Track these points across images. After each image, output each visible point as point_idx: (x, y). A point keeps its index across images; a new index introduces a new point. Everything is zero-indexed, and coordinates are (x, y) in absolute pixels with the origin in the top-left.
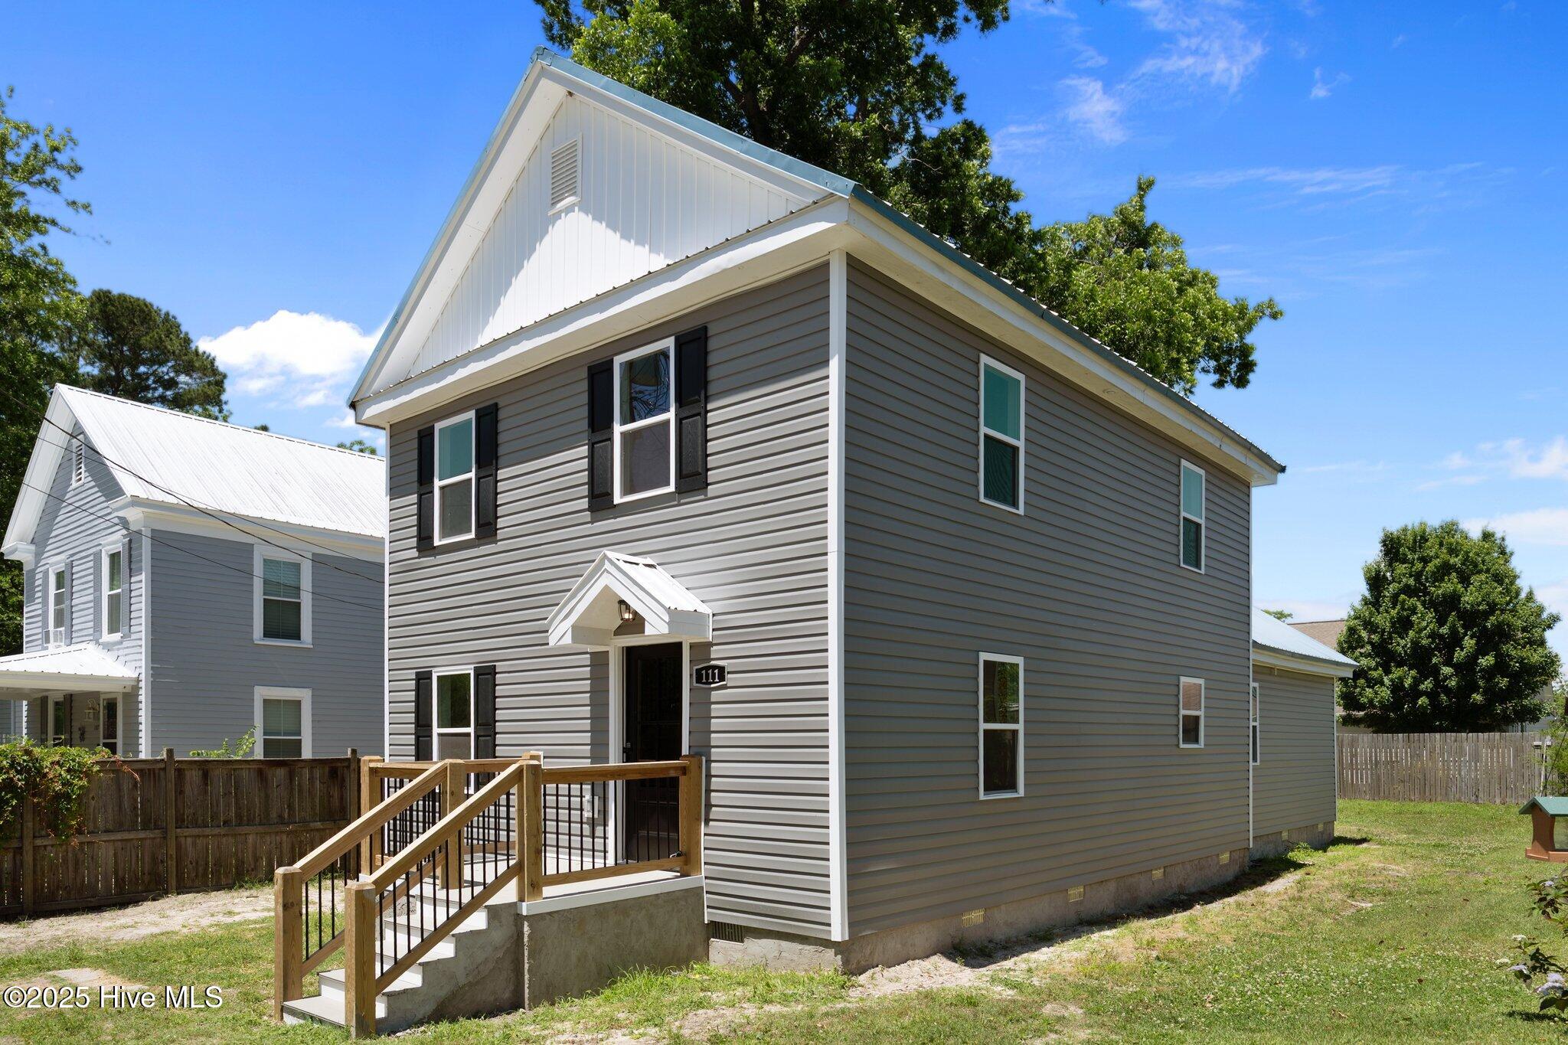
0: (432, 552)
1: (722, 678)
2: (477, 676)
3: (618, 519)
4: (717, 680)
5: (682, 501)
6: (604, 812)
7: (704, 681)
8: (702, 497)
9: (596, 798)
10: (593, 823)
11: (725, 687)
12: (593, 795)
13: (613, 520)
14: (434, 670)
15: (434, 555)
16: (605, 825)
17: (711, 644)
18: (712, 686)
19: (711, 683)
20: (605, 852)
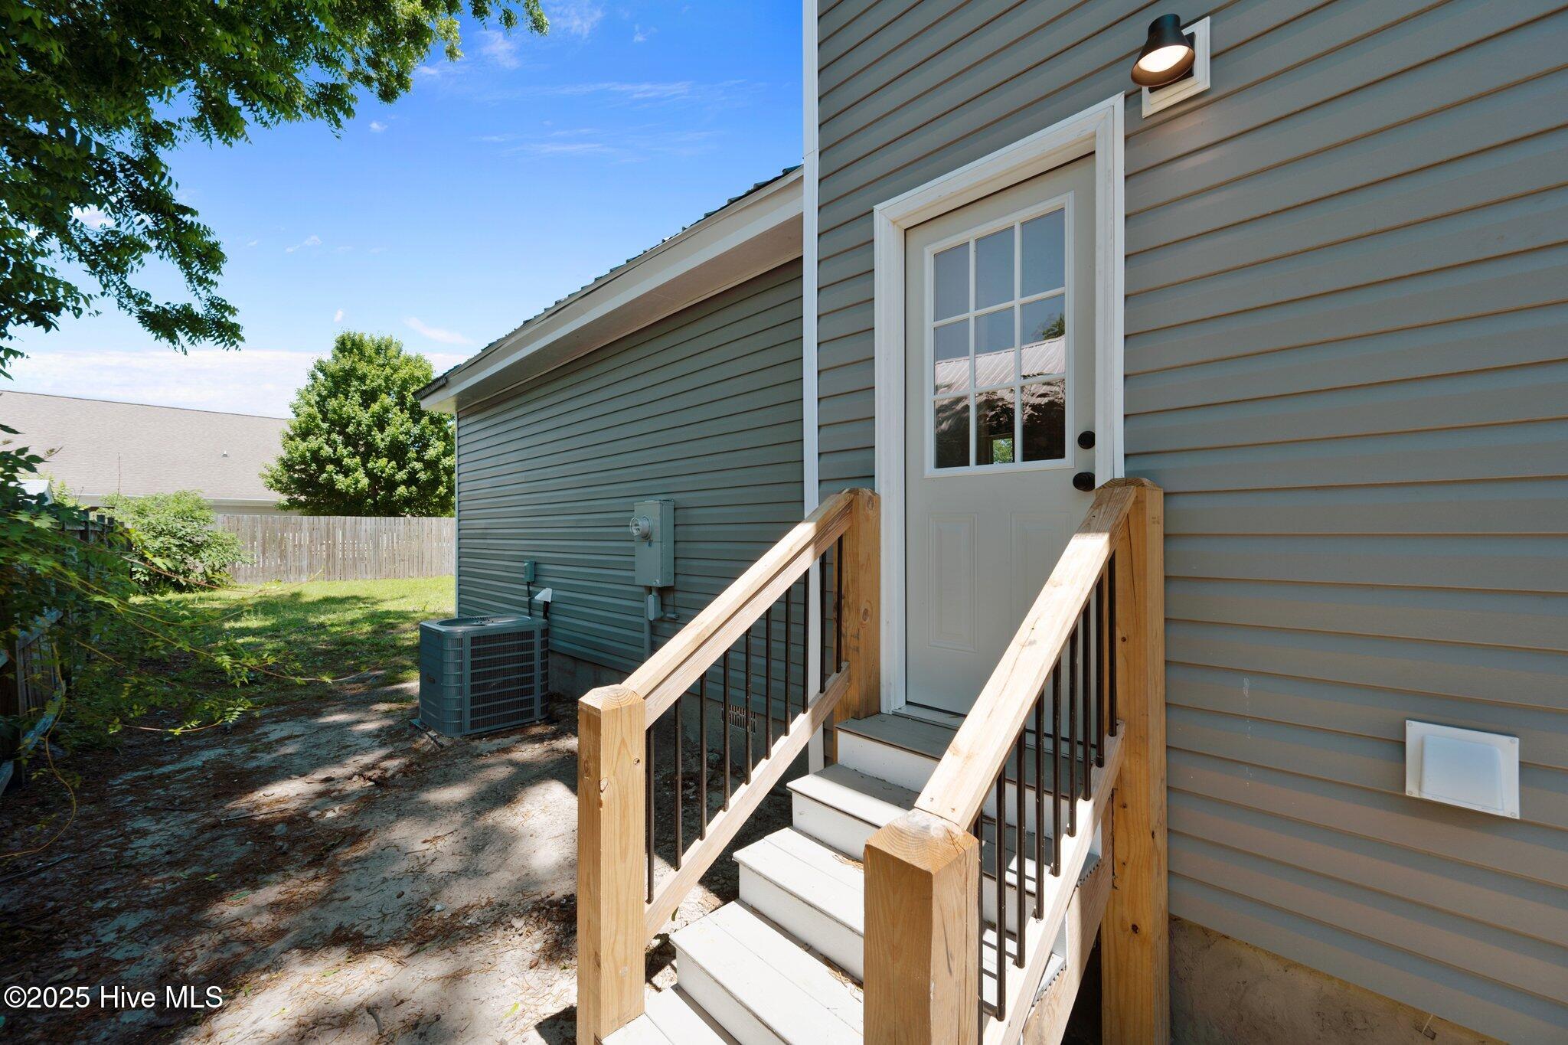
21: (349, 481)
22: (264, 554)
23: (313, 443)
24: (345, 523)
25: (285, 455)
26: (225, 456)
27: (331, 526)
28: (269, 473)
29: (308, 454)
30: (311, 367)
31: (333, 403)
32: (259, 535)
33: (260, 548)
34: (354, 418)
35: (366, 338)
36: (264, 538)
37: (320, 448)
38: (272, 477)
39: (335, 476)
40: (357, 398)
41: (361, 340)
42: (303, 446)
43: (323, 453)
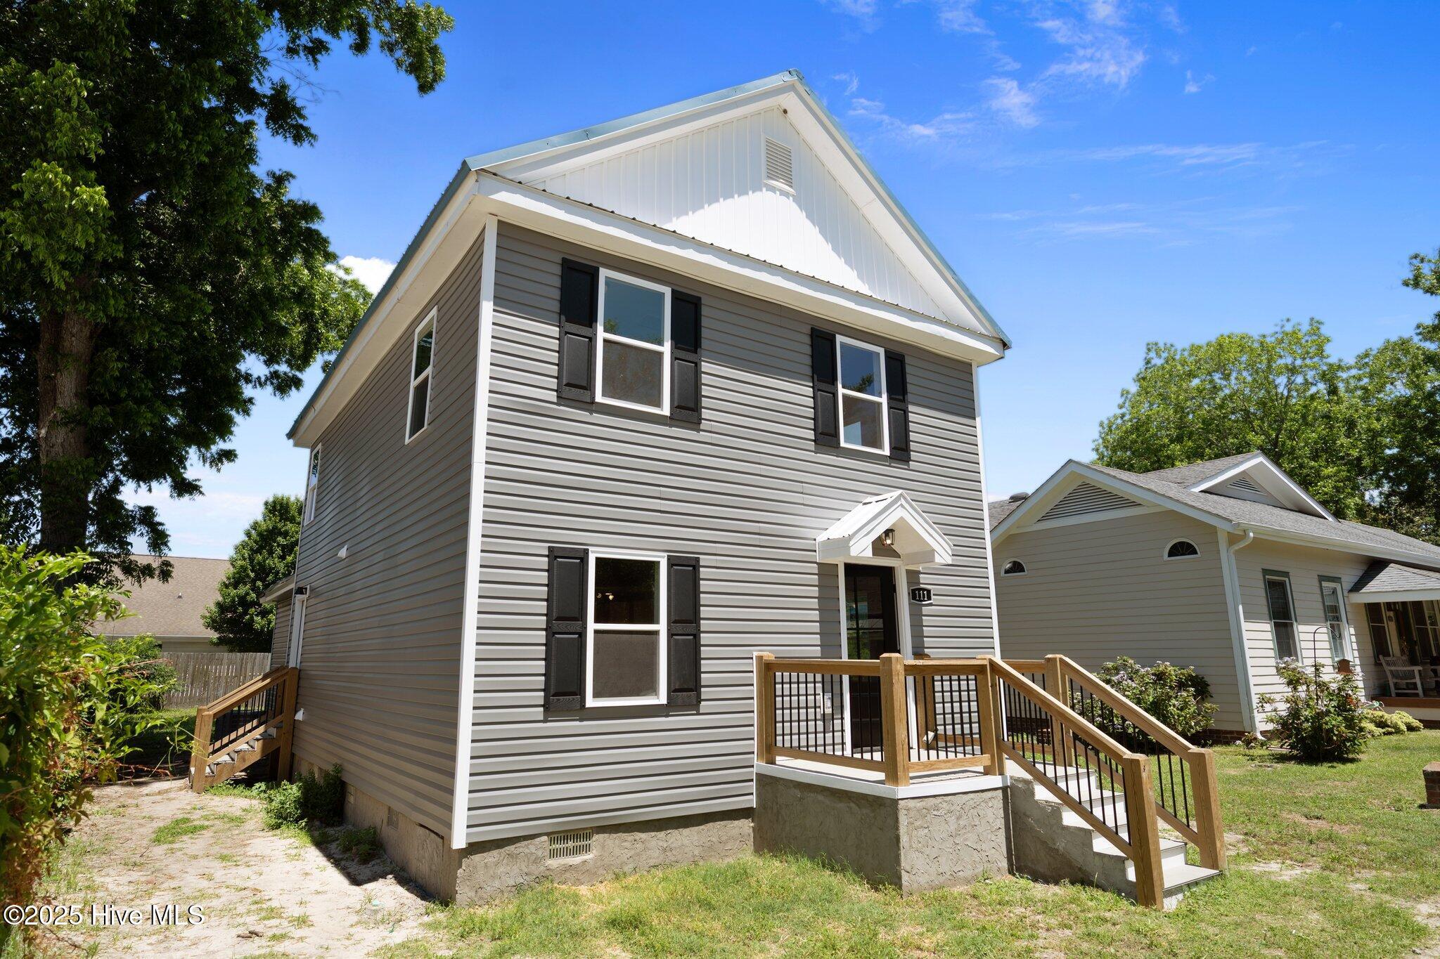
0: (590, 407)
2: (672, 563)
3: (840, 458)
5: (892, 465)
6: (840, 707)
8: (907, 467)
9: (829, 695)
11: (931, 605)
13: (836, 458)
14: (591, 549)
15: (591, 412)
16: (842, 718)
17: (919, 573)
20: (842, 743)
21: (264, 622)
22: (192, 685)
23: (242, 590)
24: (255, 658)
25: (220, 599)
26: (180, 597)
27: (244, 662)
28: (208, 615)
29: (237, 599)
30: (247, 526)
31: (259, 557)
32: (191, 669)
33: (190, 680)
34: (274, 568)
35: (293, 499)
36: (194, 672)
37: (247, 594)
38: (211, 617)
39: (255, 618)
40: (279, 551)
41: (287, 503)
42: (233, 592)
43: (248, 598)
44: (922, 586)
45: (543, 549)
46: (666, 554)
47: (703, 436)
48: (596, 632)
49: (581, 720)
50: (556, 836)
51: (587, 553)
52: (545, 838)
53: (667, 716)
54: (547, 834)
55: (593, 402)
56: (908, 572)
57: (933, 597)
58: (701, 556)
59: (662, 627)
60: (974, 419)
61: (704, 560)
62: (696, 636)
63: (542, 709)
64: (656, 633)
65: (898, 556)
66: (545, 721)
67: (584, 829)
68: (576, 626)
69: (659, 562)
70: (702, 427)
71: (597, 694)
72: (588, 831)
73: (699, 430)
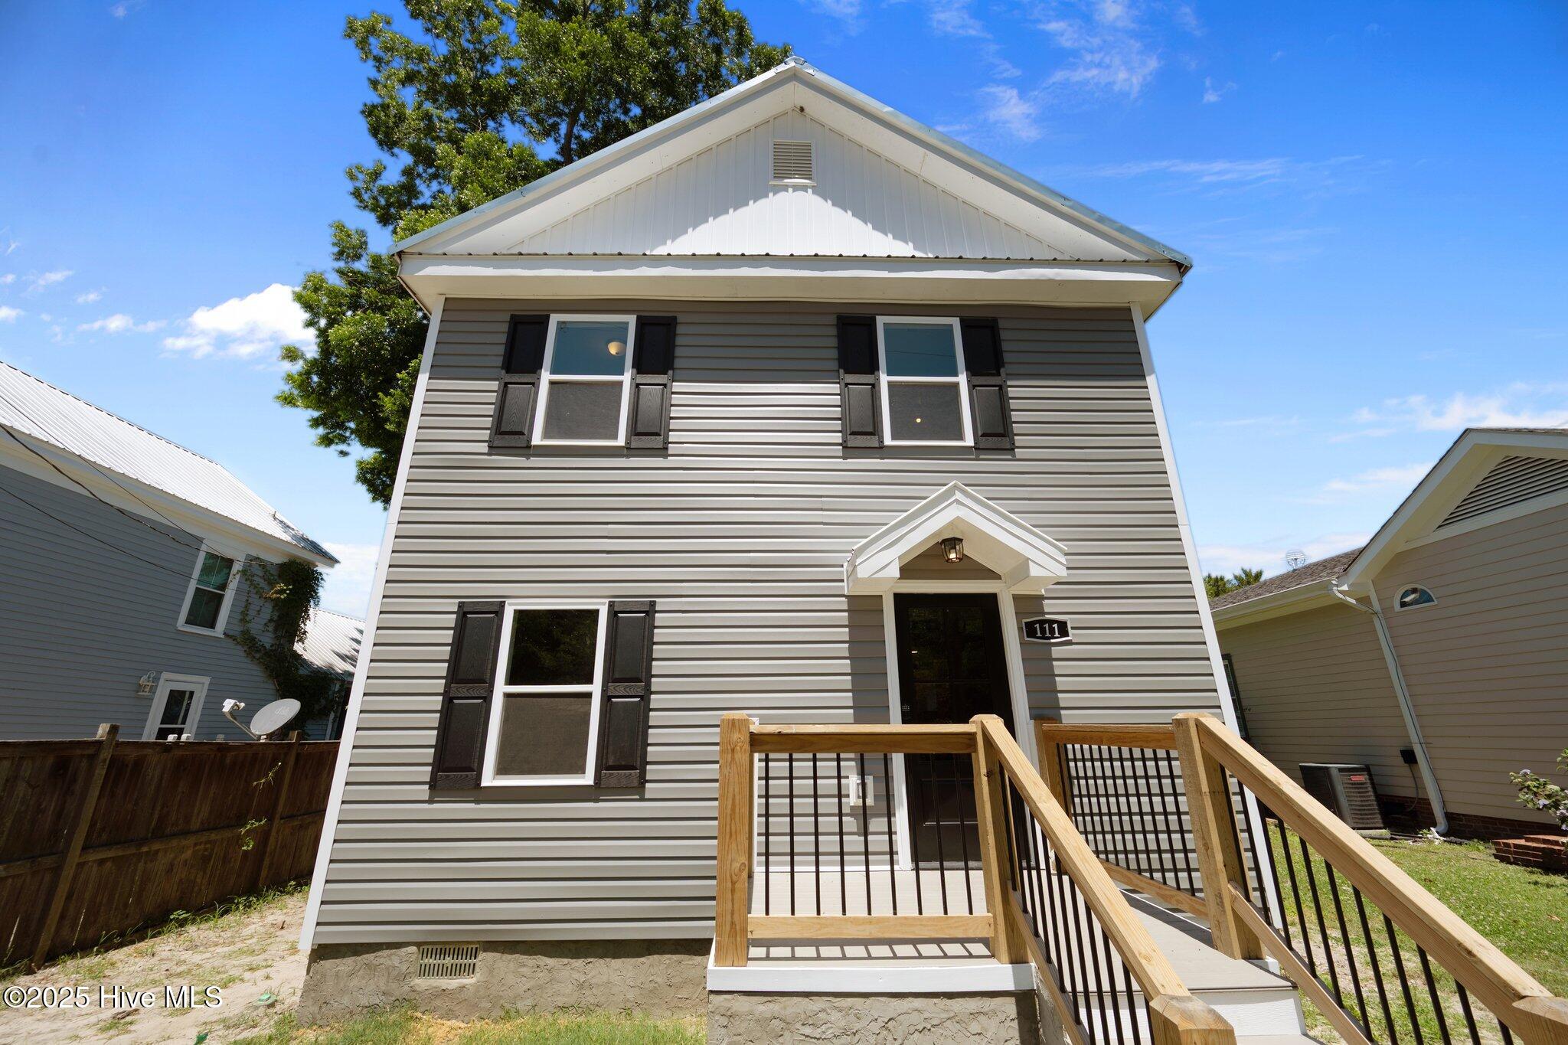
0: (525, 451)
1: (1064, 632)
2: (613, 614)
3: (886, 460)
4: (1057, 635)
5: (981, 457)
6: (889, 797)
7: (1039, 635)
8: (1010, 457)
9: (869, 780)
10: (864, 814)
11: (1070, 643)
12: (862, 774)
13: (879, 460)
14: (508, 601)
15: (528, 456)
16: (890, 815)
17: (1043, 598)
18: (1052, 641)
19: (1049, 638)
20: (892, 853)
44: (1048, 617)
45: (453, 605)
46: (607, 601)
47: (671, 461)
48: (508, 696)
49: (477, 802)
50: (430, 947)
51: (503, 606)
52: (414, 949)
53: (597, 800)
54: (418, 944)
55: (529, 447)
56: (1017, 599)
57: (1070, 631)
58: (657, 600)
59: (596, 688)
60: (1143, 377)
61: (661, 604)
62: (645, 698)
63: (427, 787)
64: (588, 696)
65: (998, 577)
66: (430, 801)
67: (468, 943)
68: (480, 689)
69: (598, 611)
70: (670, 452)
71: (502, 769)
72: (474, 947)
73: (666, 456)
